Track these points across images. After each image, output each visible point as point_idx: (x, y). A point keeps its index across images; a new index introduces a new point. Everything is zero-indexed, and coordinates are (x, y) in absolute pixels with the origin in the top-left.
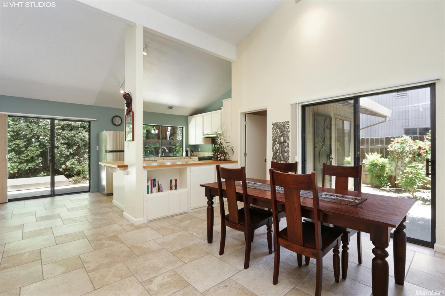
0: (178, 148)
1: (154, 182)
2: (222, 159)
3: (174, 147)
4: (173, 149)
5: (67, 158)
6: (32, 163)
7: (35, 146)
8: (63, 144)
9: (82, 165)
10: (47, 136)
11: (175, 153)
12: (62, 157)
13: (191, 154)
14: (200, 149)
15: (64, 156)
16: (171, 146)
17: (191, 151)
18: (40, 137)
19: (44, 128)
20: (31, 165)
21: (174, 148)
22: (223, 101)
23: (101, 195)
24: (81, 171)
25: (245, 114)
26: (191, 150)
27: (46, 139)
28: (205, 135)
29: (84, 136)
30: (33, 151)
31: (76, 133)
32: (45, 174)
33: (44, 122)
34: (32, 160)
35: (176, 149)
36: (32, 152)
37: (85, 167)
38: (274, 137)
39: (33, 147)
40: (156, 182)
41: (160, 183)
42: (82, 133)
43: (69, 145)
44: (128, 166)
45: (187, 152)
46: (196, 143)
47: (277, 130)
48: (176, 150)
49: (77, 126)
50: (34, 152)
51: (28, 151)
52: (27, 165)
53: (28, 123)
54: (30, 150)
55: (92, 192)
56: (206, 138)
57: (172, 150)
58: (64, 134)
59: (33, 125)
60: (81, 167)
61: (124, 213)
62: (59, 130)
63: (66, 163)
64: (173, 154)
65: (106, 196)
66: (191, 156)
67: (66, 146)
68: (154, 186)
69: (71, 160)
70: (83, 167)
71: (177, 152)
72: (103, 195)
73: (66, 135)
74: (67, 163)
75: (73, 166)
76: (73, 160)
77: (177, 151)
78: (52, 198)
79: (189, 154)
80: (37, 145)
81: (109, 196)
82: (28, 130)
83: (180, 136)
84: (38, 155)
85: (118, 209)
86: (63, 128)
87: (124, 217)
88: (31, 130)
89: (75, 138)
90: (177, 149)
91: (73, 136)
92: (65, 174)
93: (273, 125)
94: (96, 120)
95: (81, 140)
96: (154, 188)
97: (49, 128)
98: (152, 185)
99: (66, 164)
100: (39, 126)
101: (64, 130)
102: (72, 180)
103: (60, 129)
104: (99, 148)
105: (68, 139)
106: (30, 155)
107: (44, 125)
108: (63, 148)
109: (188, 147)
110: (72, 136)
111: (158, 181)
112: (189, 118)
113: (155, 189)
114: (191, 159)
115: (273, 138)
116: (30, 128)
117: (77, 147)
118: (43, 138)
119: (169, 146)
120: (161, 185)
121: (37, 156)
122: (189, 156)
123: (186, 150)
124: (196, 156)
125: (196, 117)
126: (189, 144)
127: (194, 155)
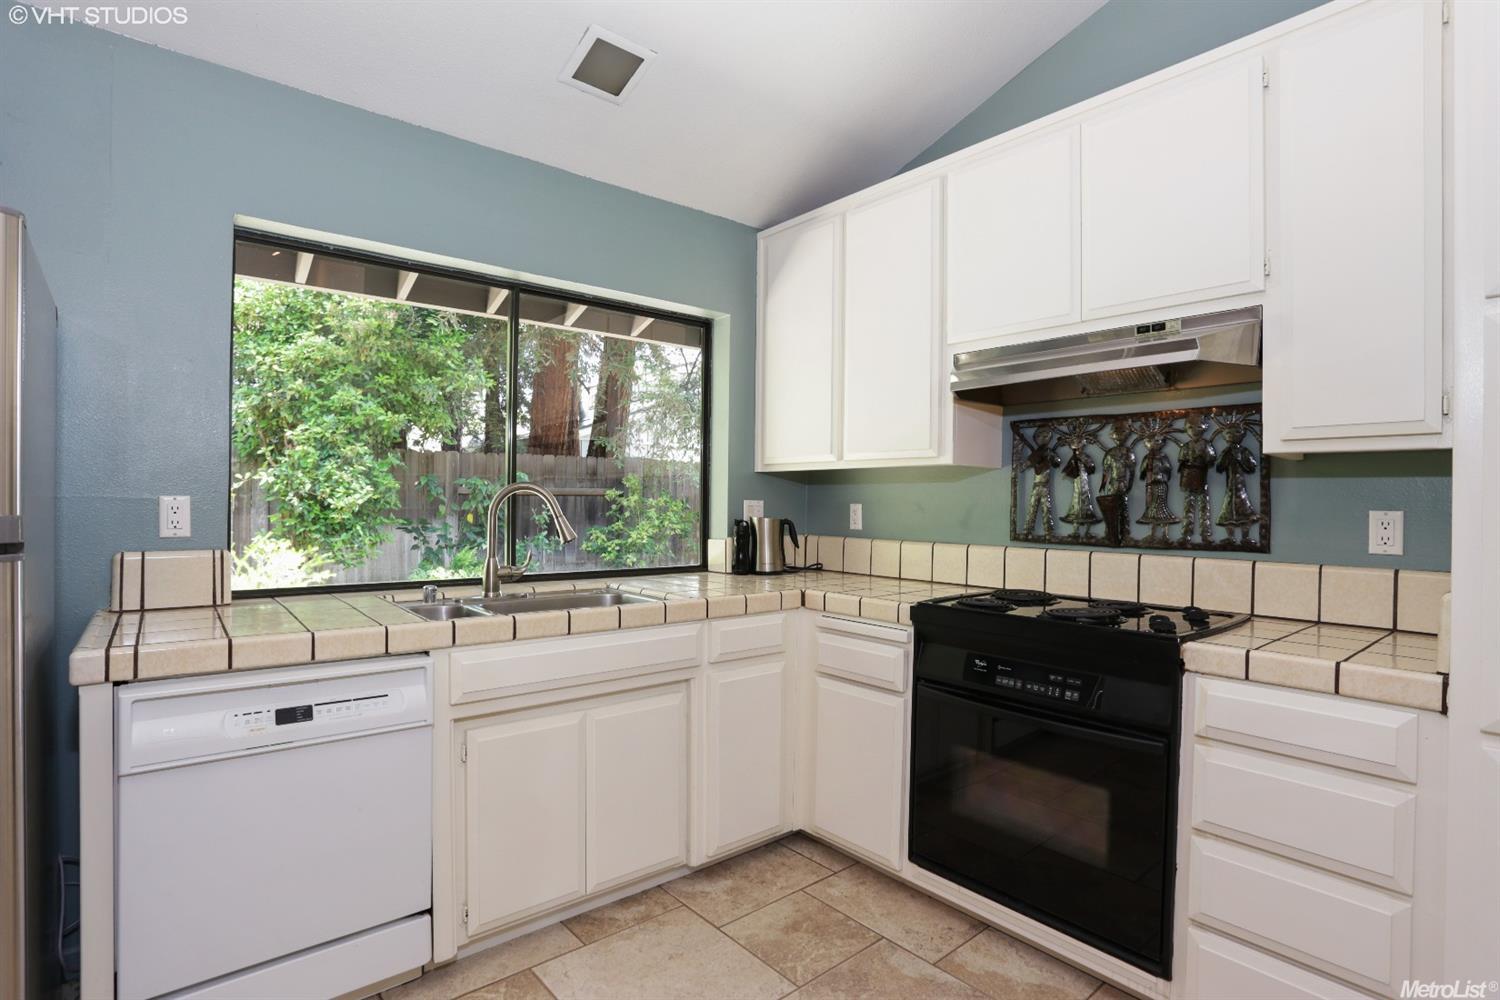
0: (634, 498)
3: (611, 493)
4: (608, 504)
11: (619, 525)
13: (779, 550)
14: (857, 509)
16: (599, 491)
17: (785, 528)
21: (614, 501)
26: (783, 523)
35: (625, 503)
45: (744, 536)
46: (840, 458)
48: (621, 510)
57: (604, 512)
64: (606, 529)
66: (784, 569)
71: (631, 523)
77: (627, 514)
79: (766, 558)
83: (643, 436)
90: (632, 504)
109: (753, 495)
114: (803, 612)
119: (589, 491)
122: (767, 569)
123: (738, 523)
124: (818, 568)
125: (843, 216)
126: (759, 468)
127: (800, 563)
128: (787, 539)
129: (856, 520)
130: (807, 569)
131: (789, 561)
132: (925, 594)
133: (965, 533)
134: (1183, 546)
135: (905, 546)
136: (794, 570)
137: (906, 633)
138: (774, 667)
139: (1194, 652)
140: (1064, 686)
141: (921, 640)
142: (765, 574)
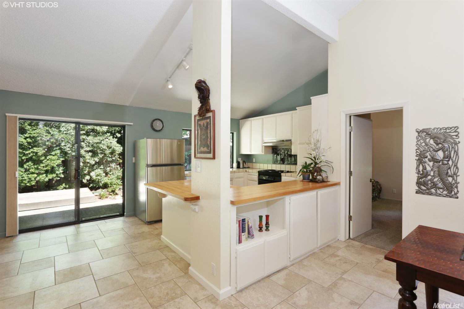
1: (243, 224)
2: (319, 180)
5: (92, 167)
6: (52, 174)
7: (55, 155)
8: (87, 152)
9: (109, 178)
10: (69, 143)
12: (86, 167)
13: (243, 165)
14: (254, 159)
15: (88, 165)
17: (244, 162)
18: (62, 144)
19: (66, 133)
20: (50, 176)
22: (311, 98)
23: (140, 222)
24: (109, 184)
25: (350, 116)
26: (244, 161)
27: (68, 146)
28: (265, 143)
29: (111, 143)
30: (53, 160)
31: (102, 139)
32: (67, 186)
33: (66, 127)
34: (52, 171)
36: (52, 162)
37: (113, 179)
38: (421, 151)
39: (53, 156)
40: (245, 224)
41: (250, 225)
42: (109, 139)
43: (94, 153)
44: (200, 198)
45: (238, 163)
46: (251, 153)
47: (428, 140)
49: (103, 131)
50: (55, 162)
51: (48, 160)
52: (47, 176)
53: (47, 128)
54: (50, 159)
55: (126, 217)
56: (266, 147)
58: (88, 141)
59: (53, 130)
60: (109, 180)
61: (190, 268)
62: (83, 136)
63: (91, 173)
65: (148, 225)
66: (244, 168)
67: (90, 154)
68: (243, 230)
69: (96, 171)
70: (111, 179)
72: (142, 223)
73: (91, 142)
74: (93, 174)
75: (99, 177)
76: (99, 170)
78: (76, 225)
79: (241, 166)
80: (57, 154)
81: (150, 224)
82: (47, 136)
84: (59, 164)
85: (173, 254)
86: (87, 134)
87: (191, 277)
88: (52, 135)
89: (101, 145)
91: (99, 143)
92: (90, 186)
93: (417, 132)
94: (132, 124)
95: (108, 147)
96: (243, 234)
97: (71, 133)
98: (241, 228)
99: (91, 175)
100: (61, 131)
101: (88, 136)
102: (98, 194)
103: (84, 134)
104: (136, 160)
105: (92, 146)
106: (50, 165)
107: (66, 130)
108: (88, 156)
109: (239, 157)
110: (97, 143)
111: (248, 222)
112: (240, 122)
113: (244, 236)
114: (246, 173)
115: (417, 152)
116: (50, 133)
117: (103, 155)
118: (65, 145)
120: (251, 227)
121: (58, 166)
122: (242, 167)
123: (238, 161)
124: (249, 168)
125: (251, 120)
126: (240, 154)
127: (246, 167)
128: (244, 163)
129: (254, 161)
130: (247, 168)
131: (245, 167)
132: (259, 170)
133: (267, 163)
134: (290, 164)
135: (260, 164)
136: (245, 168)
137: (257, 174)
138: (242, 179)
139: (282, 174)
140: (272, 178)
141: (259, 175)
142: (241, 168)
